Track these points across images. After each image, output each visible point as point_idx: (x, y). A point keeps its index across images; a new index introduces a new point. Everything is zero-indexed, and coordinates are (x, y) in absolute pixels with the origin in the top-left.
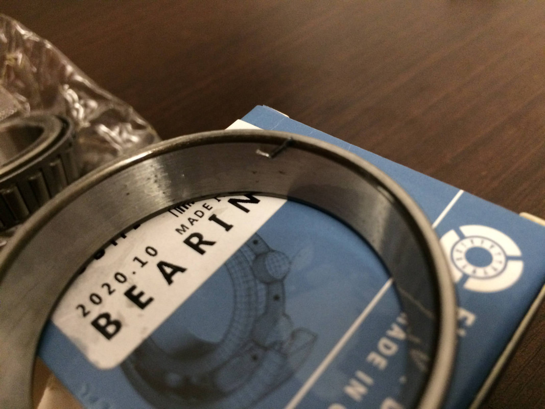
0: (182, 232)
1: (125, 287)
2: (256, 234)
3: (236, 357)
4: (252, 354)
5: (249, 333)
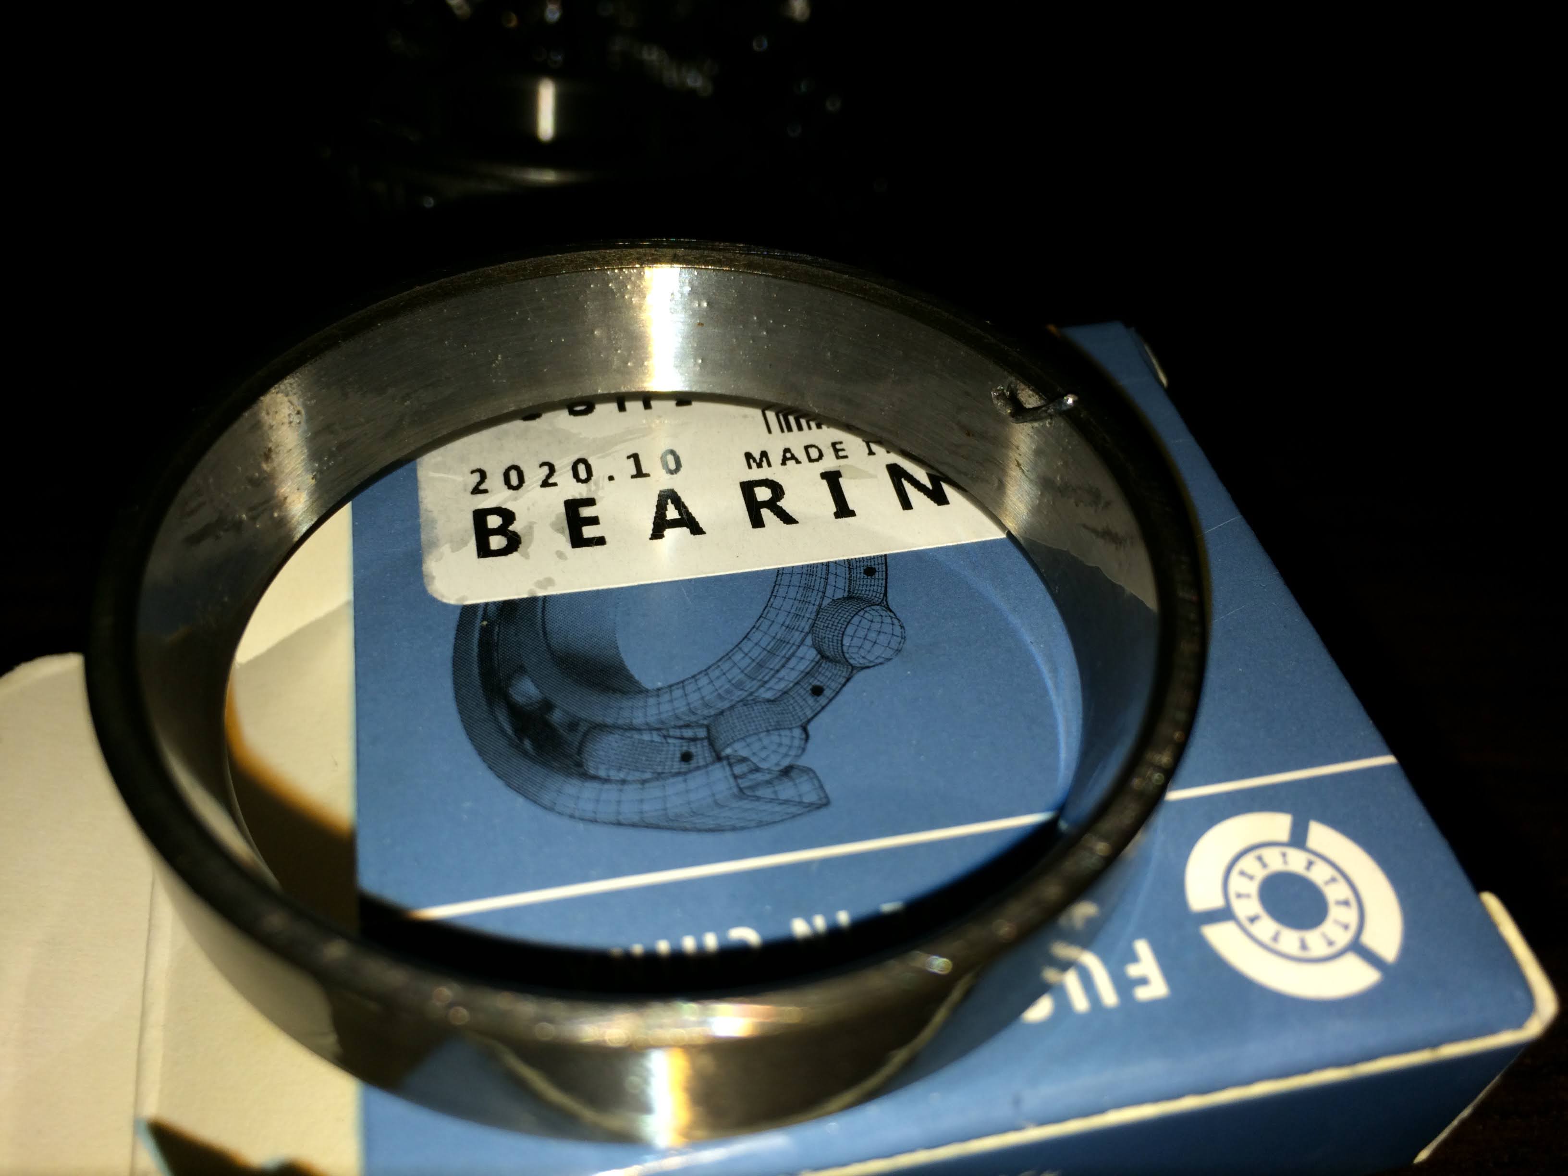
0: (754, 465)
2: (885, 559)
3: (655, 733)
4: (685, 749)
5: (713, 712)
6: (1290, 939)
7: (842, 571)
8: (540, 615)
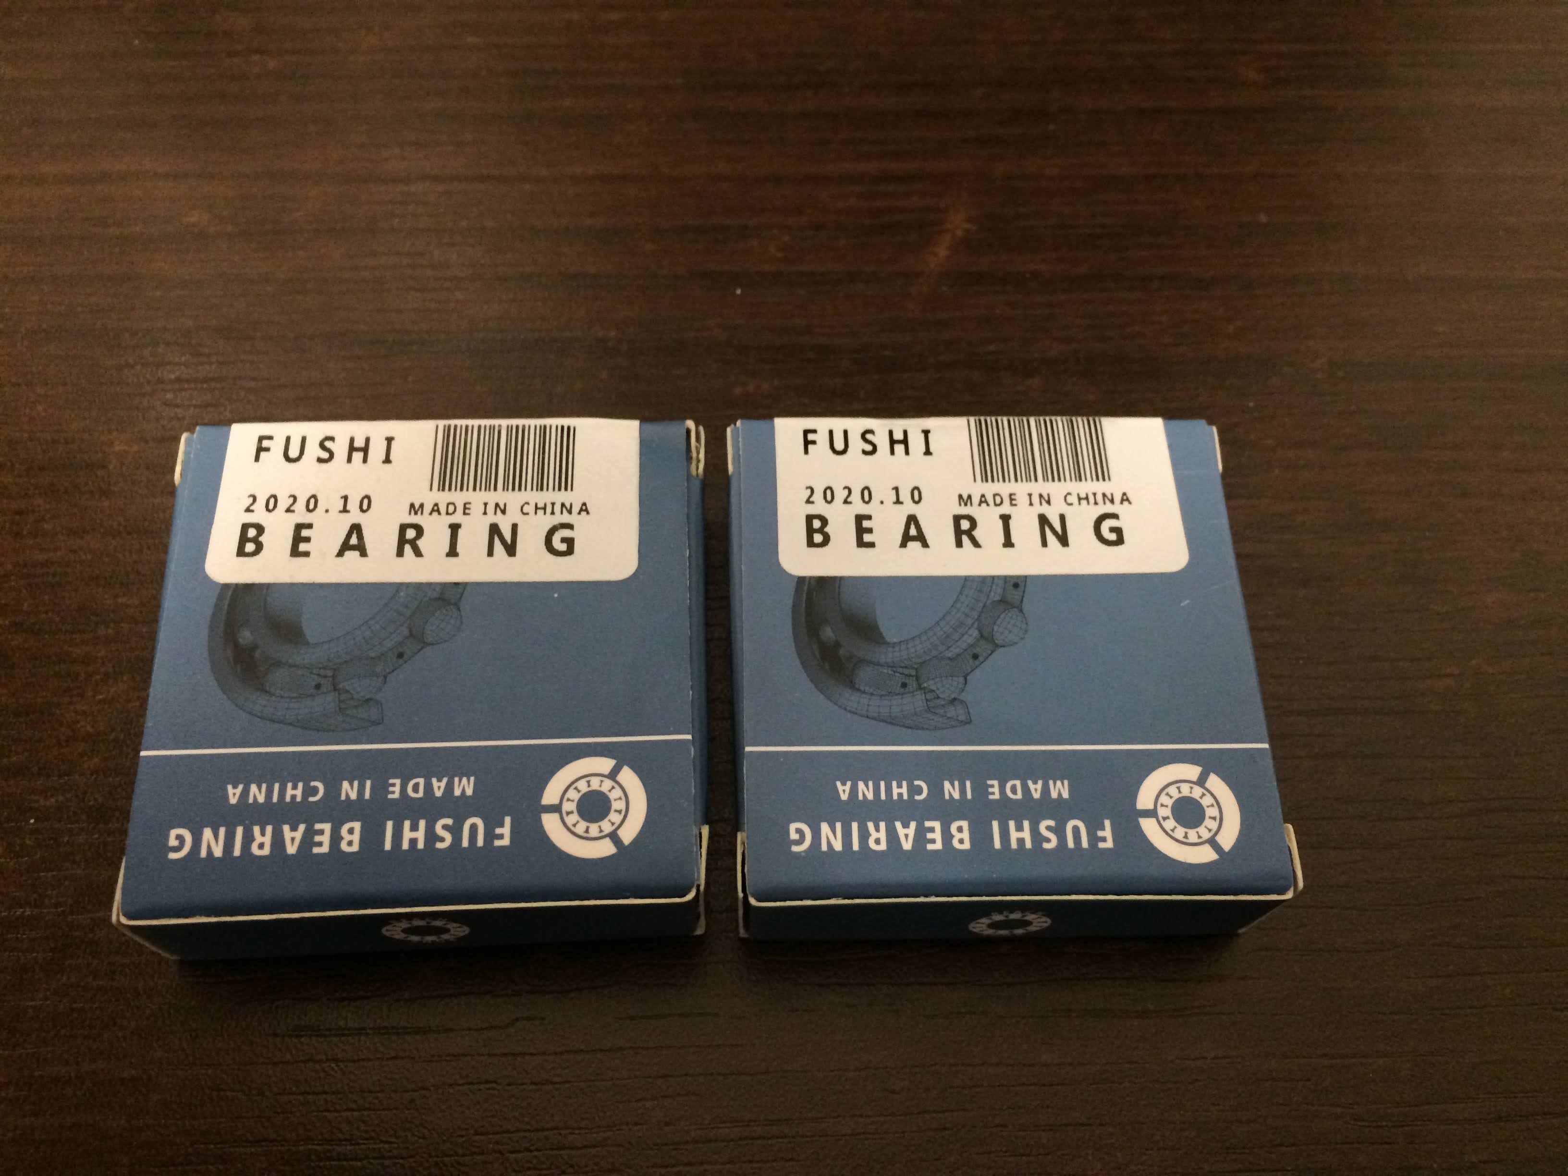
0: (963, 504)
1: (863, 509)
2: (1026, 577)
3: (890, 669)
4: (903, 680)
5: (920, 660)
6: (1180, 833)
7: (1001, 582)
8: (837, 589)
